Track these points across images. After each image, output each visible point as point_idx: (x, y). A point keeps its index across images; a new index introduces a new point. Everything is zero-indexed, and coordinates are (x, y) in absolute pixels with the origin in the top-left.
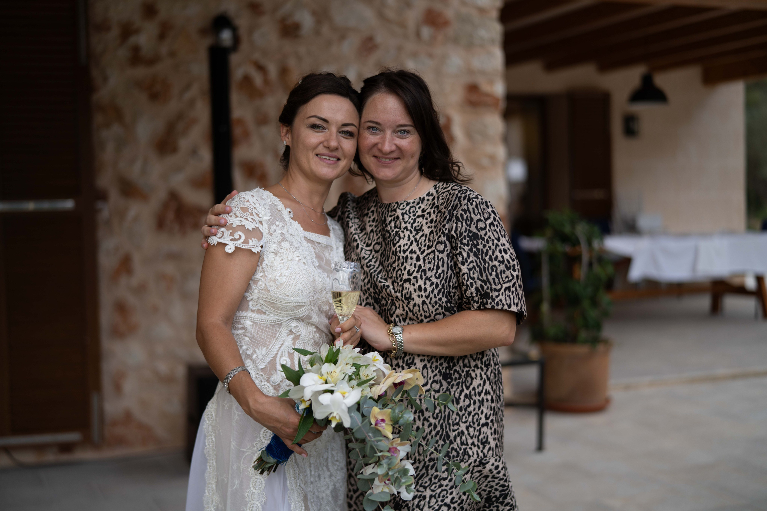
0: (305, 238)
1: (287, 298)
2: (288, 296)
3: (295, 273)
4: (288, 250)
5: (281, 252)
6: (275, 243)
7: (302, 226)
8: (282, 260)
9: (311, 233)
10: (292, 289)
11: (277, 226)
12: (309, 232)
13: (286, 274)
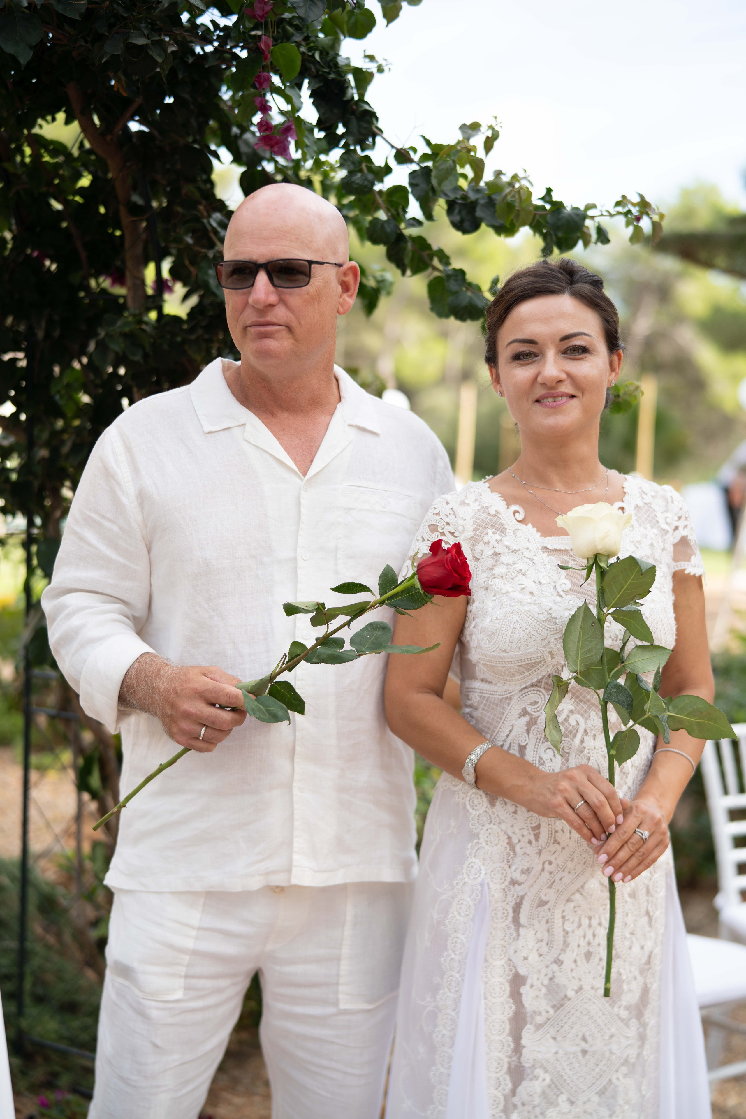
0: (545, 549)
1: (504, 654)
2: (505, 651)
3: (512, 613)
4: (504, 577)
5: (493, 583)
6: (483, 571)
7: (538, 531)
8: (495, 595)
9: (557, 538)
10: (508, 640)
11: (486, 543)
12: (553, 538)
13: (499, 617)
